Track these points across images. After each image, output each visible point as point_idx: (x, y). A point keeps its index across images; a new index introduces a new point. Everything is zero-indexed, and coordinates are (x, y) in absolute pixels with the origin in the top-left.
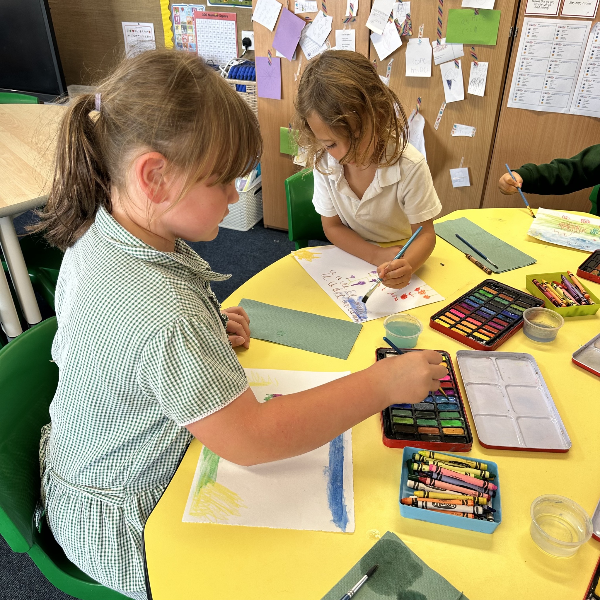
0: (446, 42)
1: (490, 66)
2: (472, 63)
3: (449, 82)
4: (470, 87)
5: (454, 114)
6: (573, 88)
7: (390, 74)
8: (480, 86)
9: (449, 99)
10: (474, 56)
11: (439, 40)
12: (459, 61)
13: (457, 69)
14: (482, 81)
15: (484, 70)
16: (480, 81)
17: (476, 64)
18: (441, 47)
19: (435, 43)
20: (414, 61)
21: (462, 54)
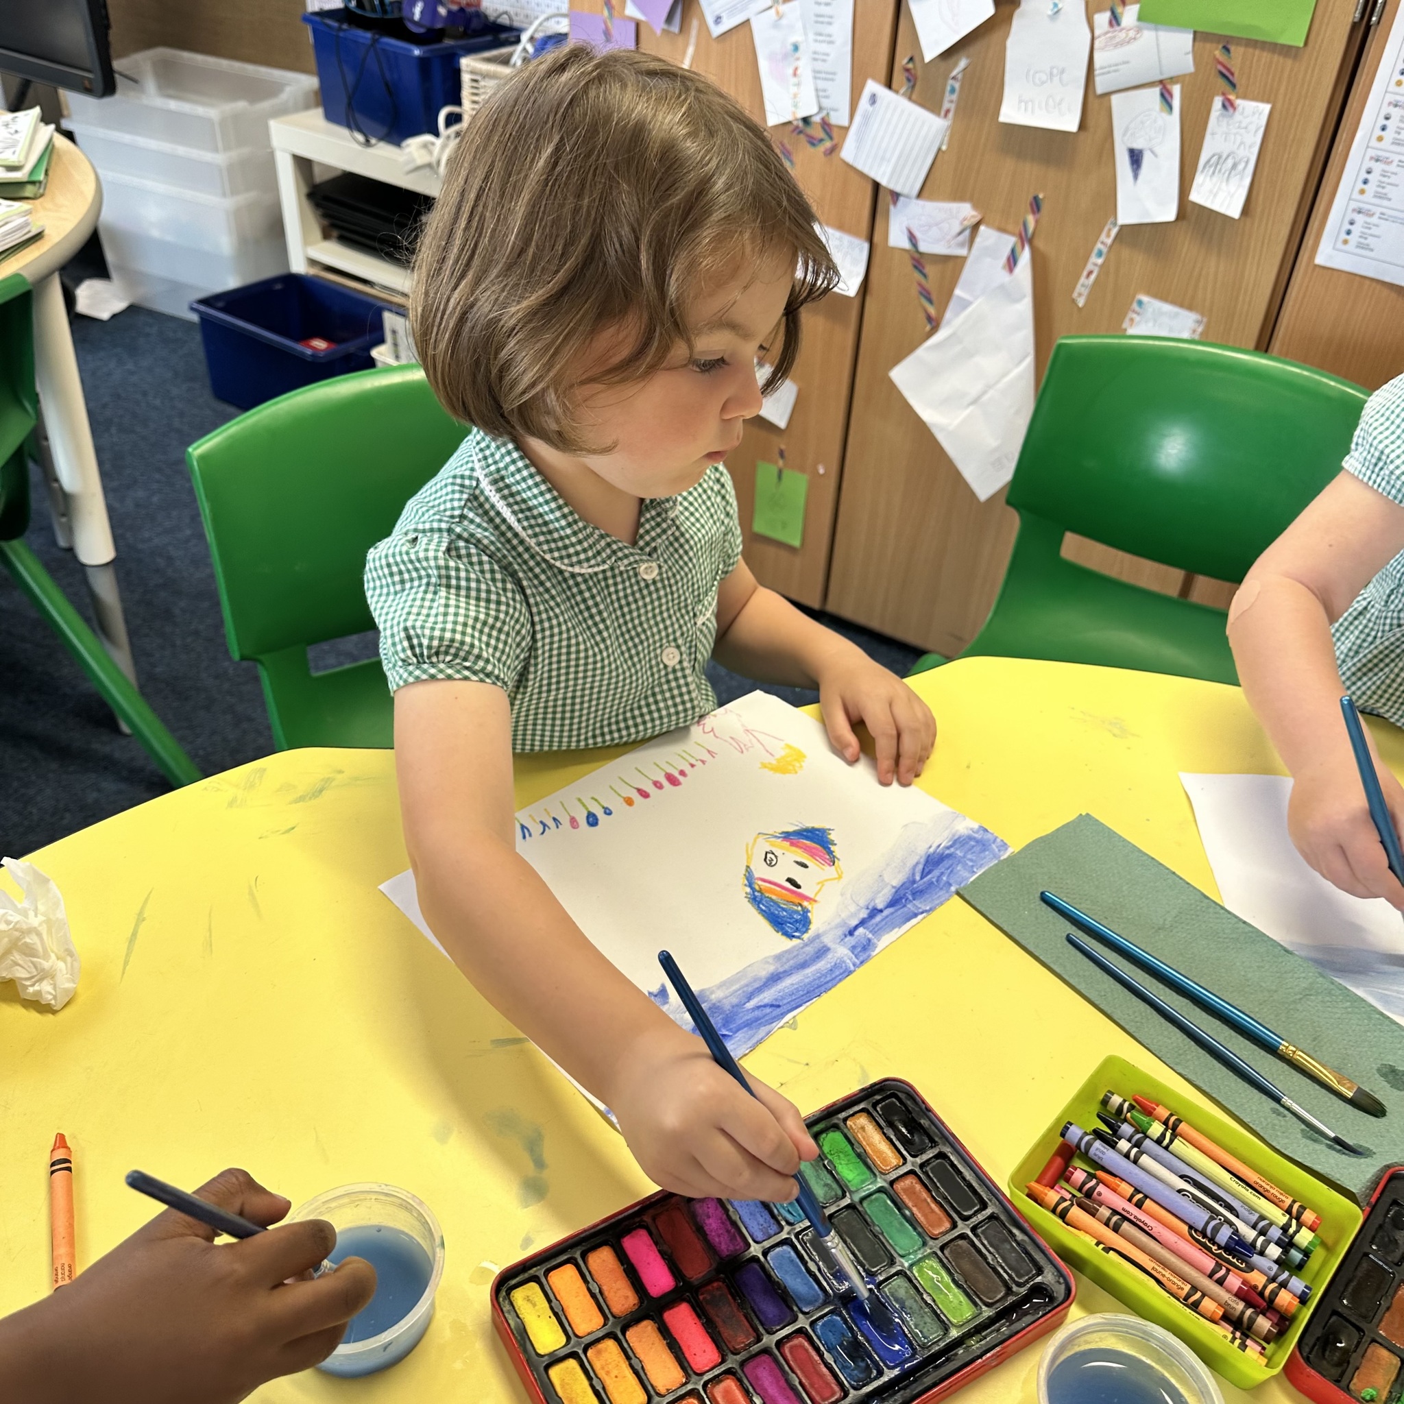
0: (1140, 19)
1: (1276, 116)
2: (1218, 102)
3: (1136, 158)
4: (1199, 179)
5: (1138, 263)
7: (953, 107)
8: (1234, 180)
9: (1128, 214)
10: (1227, 77)
11: (1119, 10)
12: (1176, 90)
13: (1165, 115)
14: (1241, 167)
15: (1252, 128)
16: (1234, 166)
17: (1228, 105)
18: (1122, 35)
19: (1102, 19)
20: (1031, 73)
21: (1187, 65)
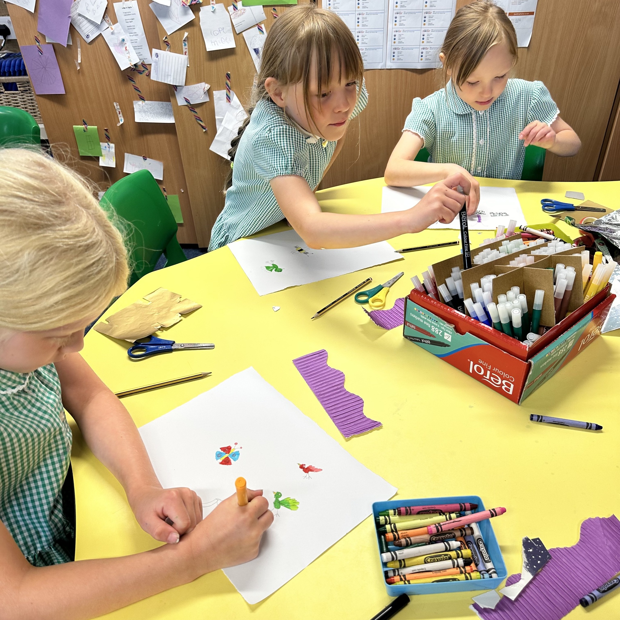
0: (243, 5)
3: (257, 52)
6: (385, 40)
7: (187, 50)
11: (235, 4)
12: (263, 26)
13: (261, 35)
18: (239, 12)
19: (231, 8)
20: (212, 32)
21: (264, 16)
